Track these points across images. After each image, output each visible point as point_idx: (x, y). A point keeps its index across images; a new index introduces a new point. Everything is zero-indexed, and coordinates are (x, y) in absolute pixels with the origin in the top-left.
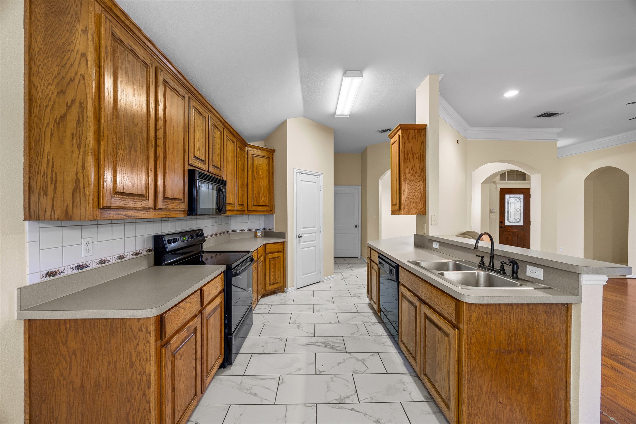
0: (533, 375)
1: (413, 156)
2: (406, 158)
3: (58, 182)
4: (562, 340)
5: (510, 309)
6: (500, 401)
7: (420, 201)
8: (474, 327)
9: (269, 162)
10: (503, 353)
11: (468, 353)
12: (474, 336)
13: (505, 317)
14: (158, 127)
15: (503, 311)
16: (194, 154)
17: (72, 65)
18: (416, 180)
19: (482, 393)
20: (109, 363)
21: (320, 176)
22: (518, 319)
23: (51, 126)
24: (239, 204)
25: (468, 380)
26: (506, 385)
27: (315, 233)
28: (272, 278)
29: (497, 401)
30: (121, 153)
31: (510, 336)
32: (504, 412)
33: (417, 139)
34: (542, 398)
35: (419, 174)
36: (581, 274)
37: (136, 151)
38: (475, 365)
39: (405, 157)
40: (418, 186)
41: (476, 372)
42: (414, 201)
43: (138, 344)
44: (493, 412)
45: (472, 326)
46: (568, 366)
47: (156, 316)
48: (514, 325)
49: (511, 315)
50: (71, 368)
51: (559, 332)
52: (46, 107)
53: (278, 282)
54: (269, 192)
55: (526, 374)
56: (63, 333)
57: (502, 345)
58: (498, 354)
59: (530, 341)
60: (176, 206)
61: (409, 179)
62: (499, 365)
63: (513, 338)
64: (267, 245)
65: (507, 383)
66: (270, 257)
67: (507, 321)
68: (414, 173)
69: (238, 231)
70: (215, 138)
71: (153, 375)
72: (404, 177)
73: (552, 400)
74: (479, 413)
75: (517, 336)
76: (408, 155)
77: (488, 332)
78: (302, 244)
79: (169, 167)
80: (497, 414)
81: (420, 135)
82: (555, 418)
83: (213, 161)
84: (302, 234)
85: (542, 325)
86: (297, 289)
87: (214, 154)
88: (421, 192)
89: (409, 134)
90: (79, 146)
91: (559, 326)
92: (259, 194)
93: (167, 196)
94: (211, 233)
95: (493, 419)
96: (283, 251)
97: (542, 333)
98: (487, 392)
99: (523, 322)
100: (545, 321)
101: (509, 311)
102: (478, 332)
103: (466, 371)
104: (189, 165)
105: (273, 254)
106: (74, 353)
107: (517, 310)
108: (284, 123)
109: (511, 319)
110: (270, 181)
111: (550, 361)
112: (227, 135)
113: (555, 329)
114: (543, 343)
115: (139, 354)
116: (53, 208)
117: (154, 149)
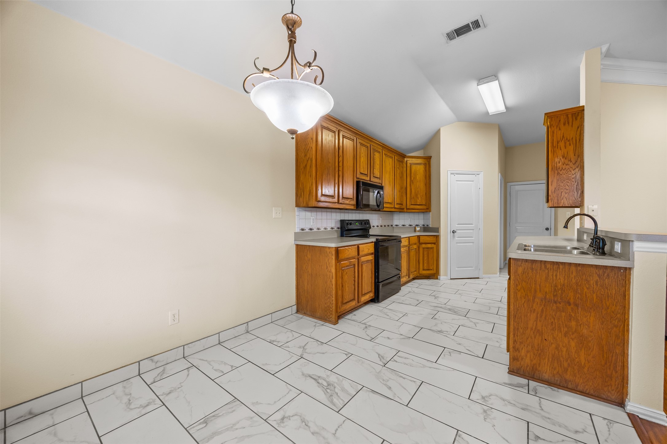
0: (582, 326)
1: (565, 143)
2: (555, 147)
3: (305, 191)
4: (619, 301)
5: (556, 268)
6: (545, 339)
7: (575, 191)
8: (520, 278)
9: (425, 168)
10: (549, 301)
11: (514, 296)
12: (519, 285)
13: (551, 274)
14: (340, 161)
15: (548, 268)
16: (360, 171)
17: (308, 144)
18: (570, 168)
19: (528, 328)
20: (320, 266)
21: (479, 174)
22: (565, 277)
23: (303, 169)
24: (397, 204)
25: (514, 315)
26: (551, 328)
27: (473, 230)
28: (425, 265)
29: (542, 337)
30: (324, 176)
31: (556, 290)
32: (549, 348)
33: (570, 124)
34: (593, 347)
35: (574, 162)
36: (633, 241)
37: (330, 175)
38: (521, 306)
39: (554, 145)
40: (573, 175)
41: (521, 311)
42: (566, 191)
43: (329, 259)
44: (538, 345)
45: (518, 277)
46: (626, 325)
47: (335, 247)
48: (561, 282)
49: (557, 273)
50: (308, 266)
51: (615, 294)
52: (301, 162)
53: (432, 270)
54: (426, 193)
55: (573, 324)
56: (306, 251)
57: (547, 296)
58: (544, 302)
59: (579, 297)
60: (349, 202)
61: (559, 168)
62: (544, 310)
63: (560, 292)
64: (420, 237)
65: (552, 325)
66: (424, 247)
67: (553, 277)
68: (567, 161)
69: (400, 226)
70: (375, 158)
71: (334, 273)
72: (552, 167)
73: (605, 352)
74: (524, 342)
75: (564, 291)
76: (558, 143)
77: (533, 284)
78: (456, 239)
79: (345, 181)
80: (542, 347)
81: (576, 119)
82: (610, 368)
83: (373, 174)
84: (456, 230)
85: (593, 285)
86: (451, 279)
87: (374, 169)
88: (577, 181)
89: (560, 121)
90: (310, 176)
91: (615, 289)
92: (416, 195)
93: (344, 196)
94: (377, 224)
95: (538, 350)
96: (436, 244)
97: (594, 292)
98: (532, 329)
99: (571, 280)
100: (597, 282)
101: (555, 269)
102: (523, 282)
103: (513, 309)
104: (356, 178)
105: (427, 245)
106: (309, 260)
107: (564, 270)
108: (438, 133)
109: (557, 276)
110: (427, 184)
111: (603, 318)
112: (385, 153)
113: (610, 291)
114: (595, 301)
115: (329, 263)
116: (303, 202)
117: (338, 172)
